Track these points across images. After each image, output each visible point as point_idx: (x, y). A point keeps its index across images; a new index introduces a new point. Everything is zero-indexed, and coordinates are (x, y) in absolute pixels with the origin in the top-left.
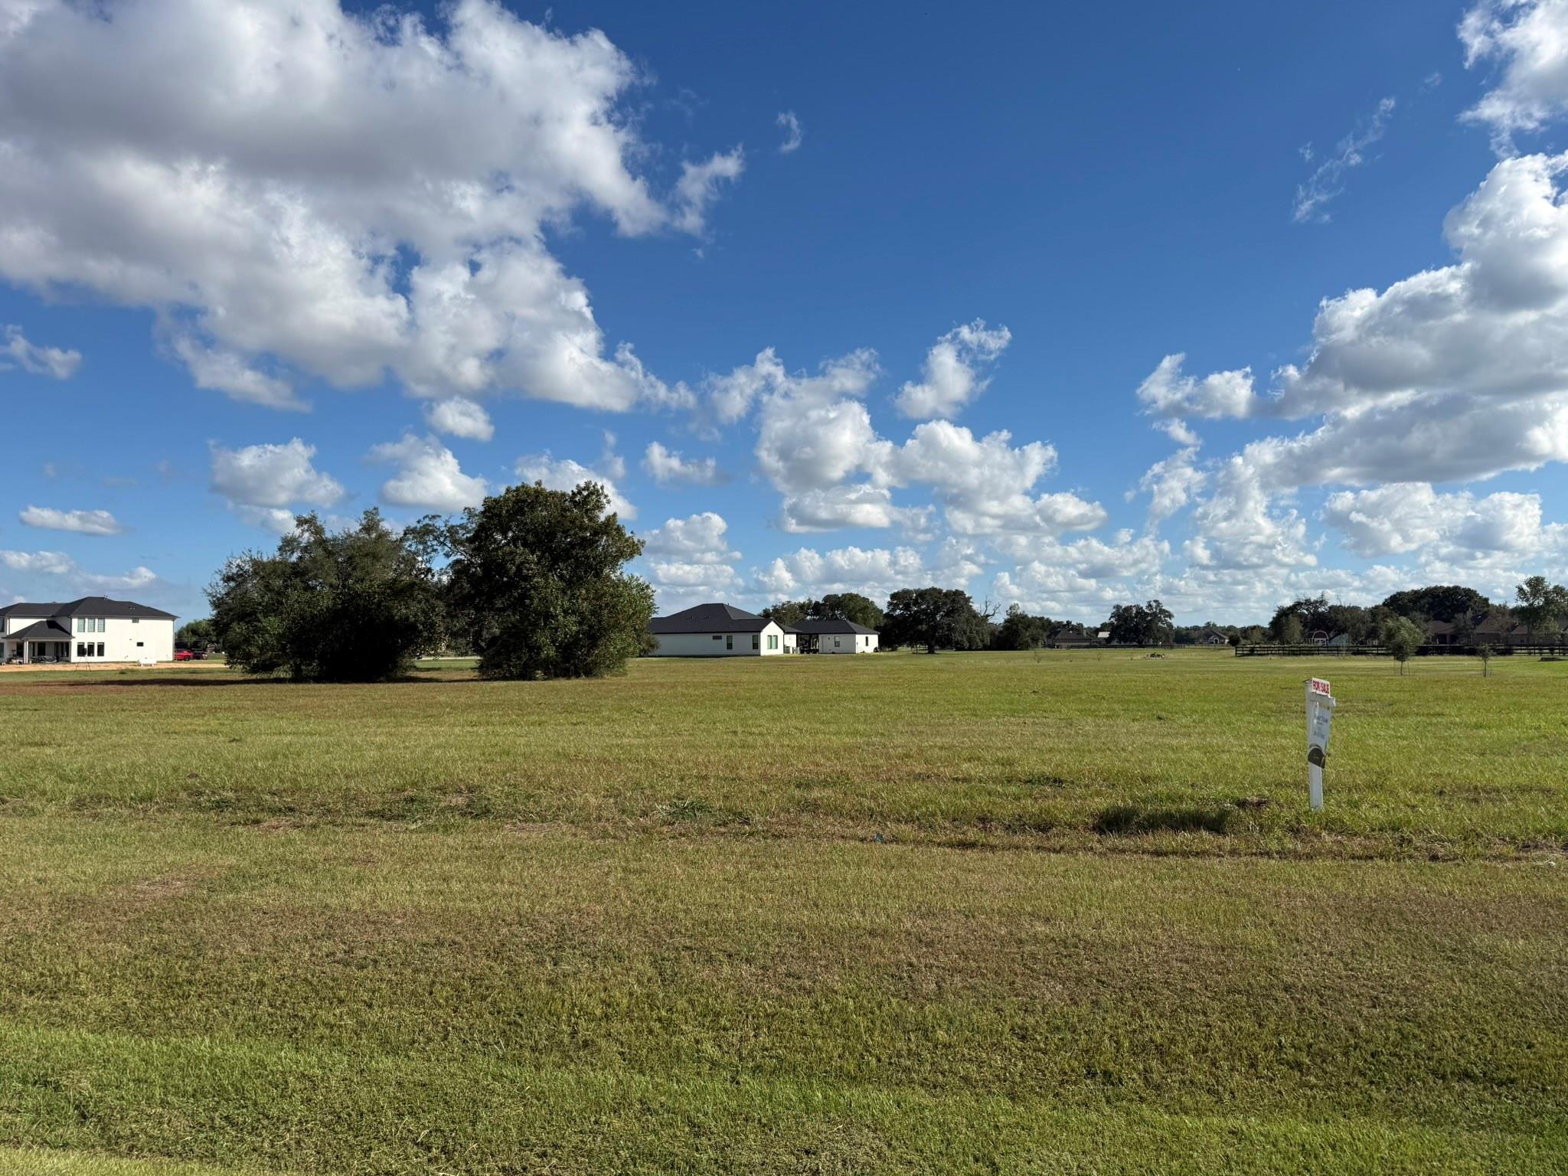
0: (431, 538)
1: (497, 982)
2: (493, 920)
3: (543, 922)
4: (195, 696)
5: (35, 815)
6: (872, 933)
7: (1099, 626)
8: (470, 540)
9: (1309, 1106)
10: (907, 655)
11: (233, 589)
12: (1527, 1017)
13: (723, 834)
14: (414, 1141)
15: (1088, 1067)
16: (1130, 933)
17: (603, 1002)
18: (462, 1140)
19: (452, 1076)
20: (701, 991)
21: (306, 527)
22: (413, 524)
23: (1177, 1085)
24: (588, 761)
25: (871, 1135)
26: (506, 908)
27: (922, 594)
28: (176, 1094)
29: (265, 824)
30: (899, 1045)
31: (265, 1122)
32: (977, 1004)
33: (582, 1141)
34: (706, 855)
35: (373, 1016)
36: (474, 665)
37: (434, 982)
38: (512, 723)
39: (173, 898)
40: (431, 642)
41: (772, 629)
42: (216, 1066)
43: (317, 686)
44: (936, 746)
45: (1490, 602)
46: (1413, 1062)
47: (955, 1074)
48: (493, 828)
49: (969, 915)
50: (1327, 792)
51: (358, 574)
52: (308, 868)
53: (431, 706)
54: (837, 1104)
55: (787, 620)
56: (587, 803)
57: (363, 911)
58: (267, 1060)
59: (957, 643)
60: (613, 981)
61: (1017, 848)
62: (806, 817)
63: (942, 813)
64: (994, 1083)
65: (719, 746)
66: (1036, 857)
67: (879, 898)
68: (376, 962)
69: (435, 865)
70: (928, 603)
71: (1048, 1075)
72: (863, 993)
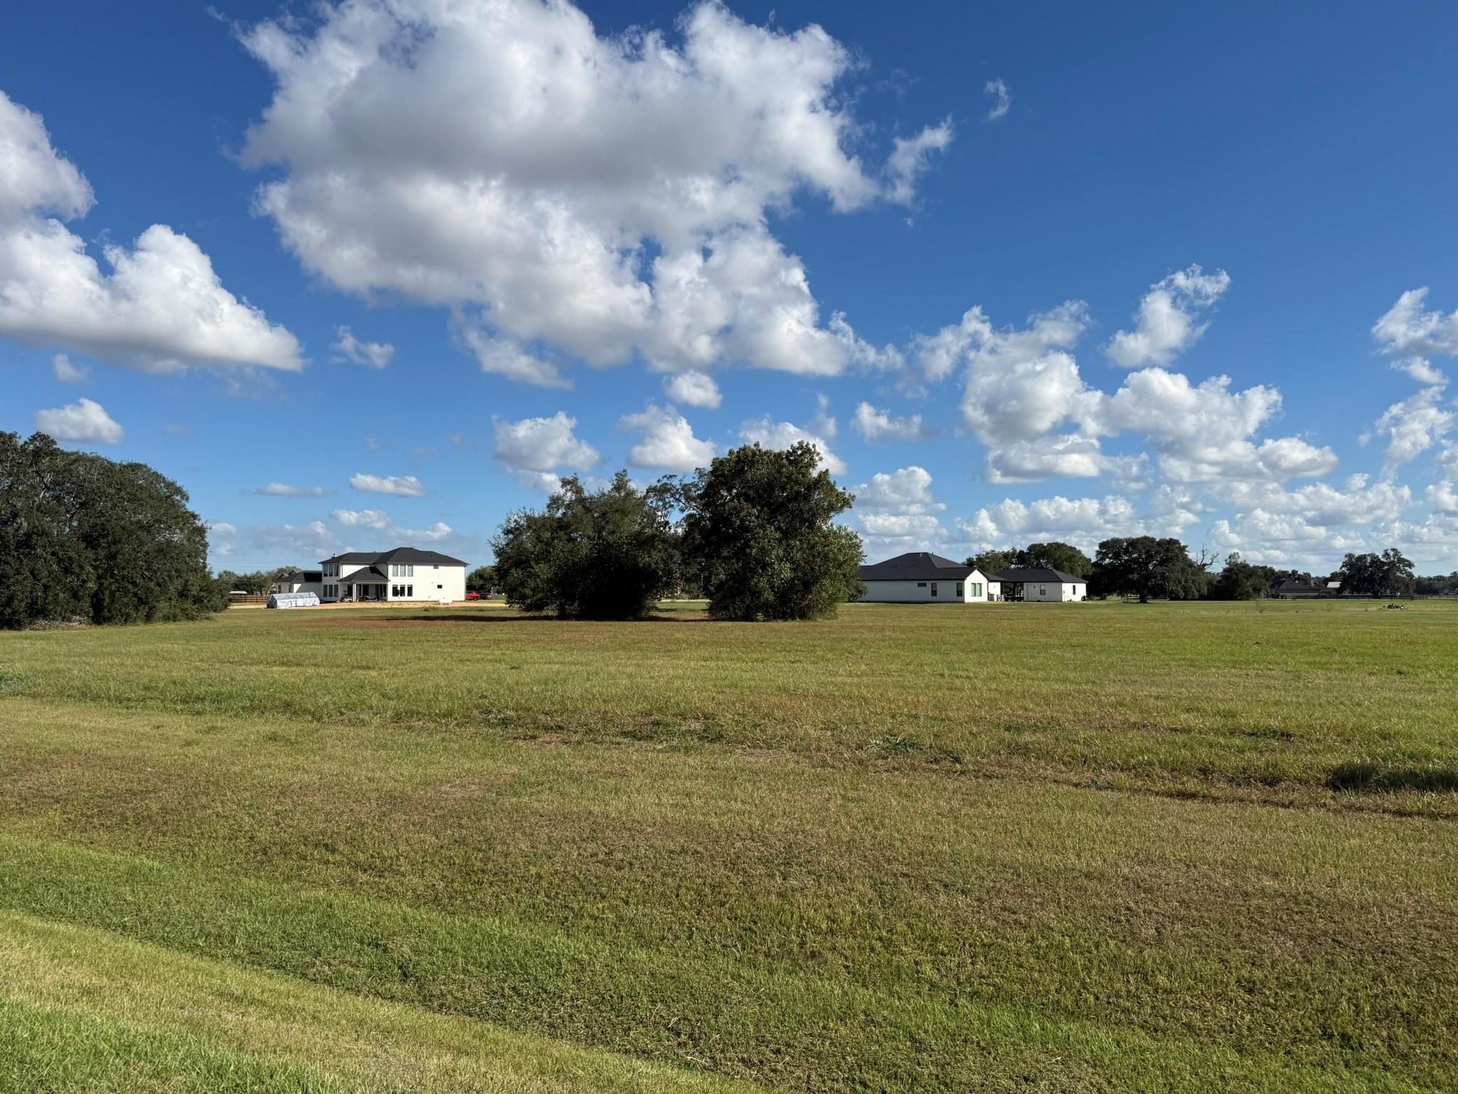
0: (669, 495)
1: (733, 891)
2: (729, 834)
3: (772, 840)
5: (364, 725)
6: (1088, 876)
7: (1328, 576)
8: (701, 497)
10: (1117, 605)
11: (512, 540)
13: (934, 771)
14: (666, 1026)
15: (1323, 1027)
16: (1369, 895)
17: (828, 918)
18: (707, 1030)
19: (697, 972)
20: (919, 916)
21: (569, 487)
22: (654, 483)
23: (1428, 1057)
24: (806, 696)
25: (1090, 1070)
26: (740, 824)
27: (1133, 543)
28: (474, 964)
29: (540, 740)
30: (1118, 986)
31: (544, 996)
32: (1200, 952)
33: (811, 1043)
34: (919, 789)
35: (629, 912)
36: (705, 607)
37: (680, 886)
38: (738, 659)
39: (469, 799)
40: (669, 587)
41: (976, 577)
42: (504, 944)
43: (578, 623)
44: (1151, 696)
47: (1178, 1020)
48: (726, 751)
49: (1190, 864)
51: (610, 527)
52: (575, 779)
53: (668, 641)
54: (1055, 1037)
55: (991, 568)
56: (807, 734)
57: (620, 819)
58: (545, 943)
59: (1172, 592)
60: (836, 899)
61: (1242, 800)
62: (1017, 760)
63: (1160, 762)
64: (1219, 1033)
65: (927, 687)
66: (1263, 811)
67: (1094, 841)
68: (631, 864)
69: (678, 781)
70: (1140, 552)
71: (1279, 1031)
72: (1080, 932)
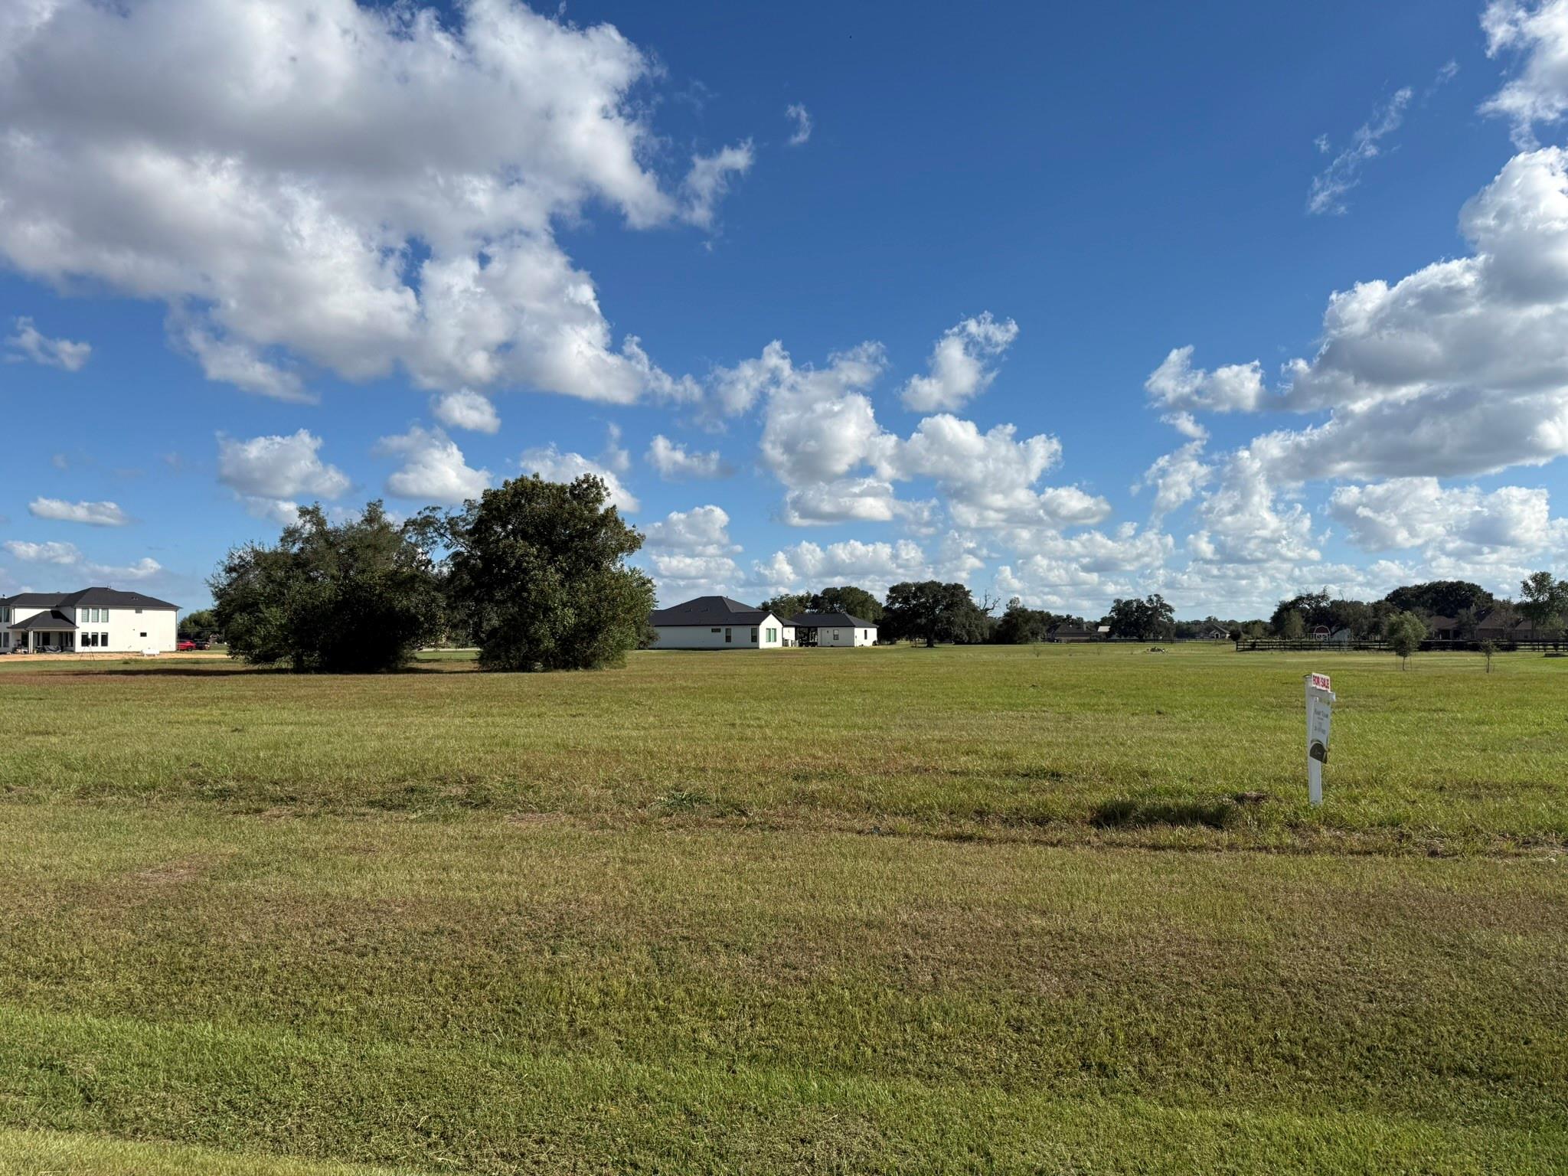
0: (432, 529)
1: (495, 971)
2: (492, 909)
3: (542, 912)
4: (198, 686)
5: (40, 802)
6: (869, 925)
7: (1099, 620)
8: (470, 533)
9: (1304, 1099)
10: (906, 649)
11: (236, 580)
12: (1524, 1013)
13: (720, 826)
14: (413, 1126)
15: (1083, 1059)
16: (1126, 927)
17: (601, 991)
18: (461, 1126)
19: (452, 1063)
20: (697, 980)
21: (308, 517)
22: (414, 516)
23: (1172, 1078)
24: (587, 753)
25: (866, 1124)
26: (505, 897)
27: (921, 588)
28: (179, 1078)
29: (267, 813)
30: (894, 1036)
31: (267, 1107)
32: (973, 995)
33: (579, 1128)
34: (704, 846)
35: (373, 1003)
36: (475, 656)
37: (433, 970)
38: (511, 715)
39: (176, 885)
40: (429, 634)
41: (771, 622)
42: (218, 1051)
43: (318, 676)
44: (934, 739)
45: (1494, 598)
46: (1409, 1057)
47: (950, 1065)
48: (493, 818)
49: (966, 907)
50: (1326, 787)
51: (360, 565)
52: (309, 856)
53: (431, 697)
54: (833, 1093)
55: (786, 613)
56: (585, 794)
57: (363, 900)
58: (269, 1046)
59: (957, 636)
60: (610, 970)
61: (1014, 841)
62: (803, 810)
63: (939, 806)
64: (989, 1074)
65: (717, 738)
66: (1033, 850)
67: (875, 889)
68: (376, 949)
69: (434, 854)
70: (928, 596)
71: (1043, 1066)
72: (860, 983)
